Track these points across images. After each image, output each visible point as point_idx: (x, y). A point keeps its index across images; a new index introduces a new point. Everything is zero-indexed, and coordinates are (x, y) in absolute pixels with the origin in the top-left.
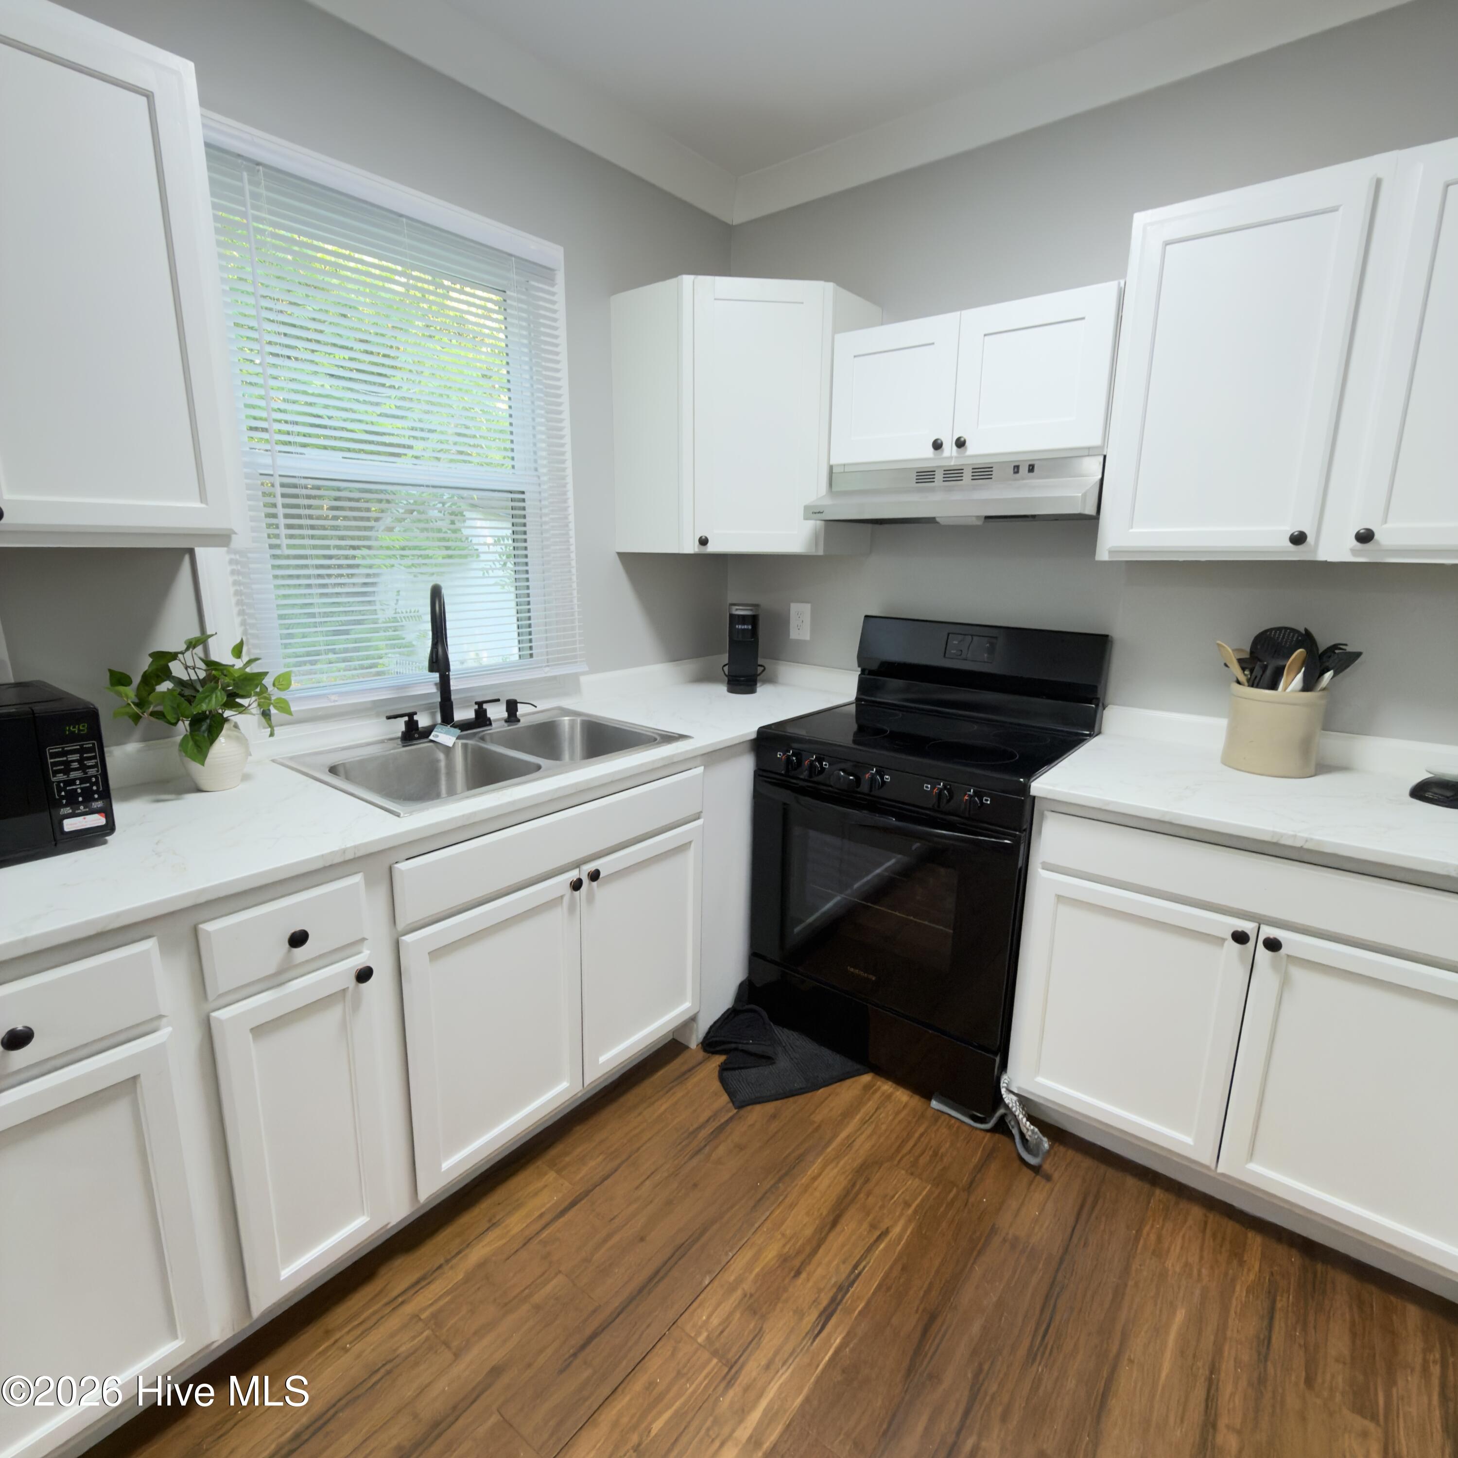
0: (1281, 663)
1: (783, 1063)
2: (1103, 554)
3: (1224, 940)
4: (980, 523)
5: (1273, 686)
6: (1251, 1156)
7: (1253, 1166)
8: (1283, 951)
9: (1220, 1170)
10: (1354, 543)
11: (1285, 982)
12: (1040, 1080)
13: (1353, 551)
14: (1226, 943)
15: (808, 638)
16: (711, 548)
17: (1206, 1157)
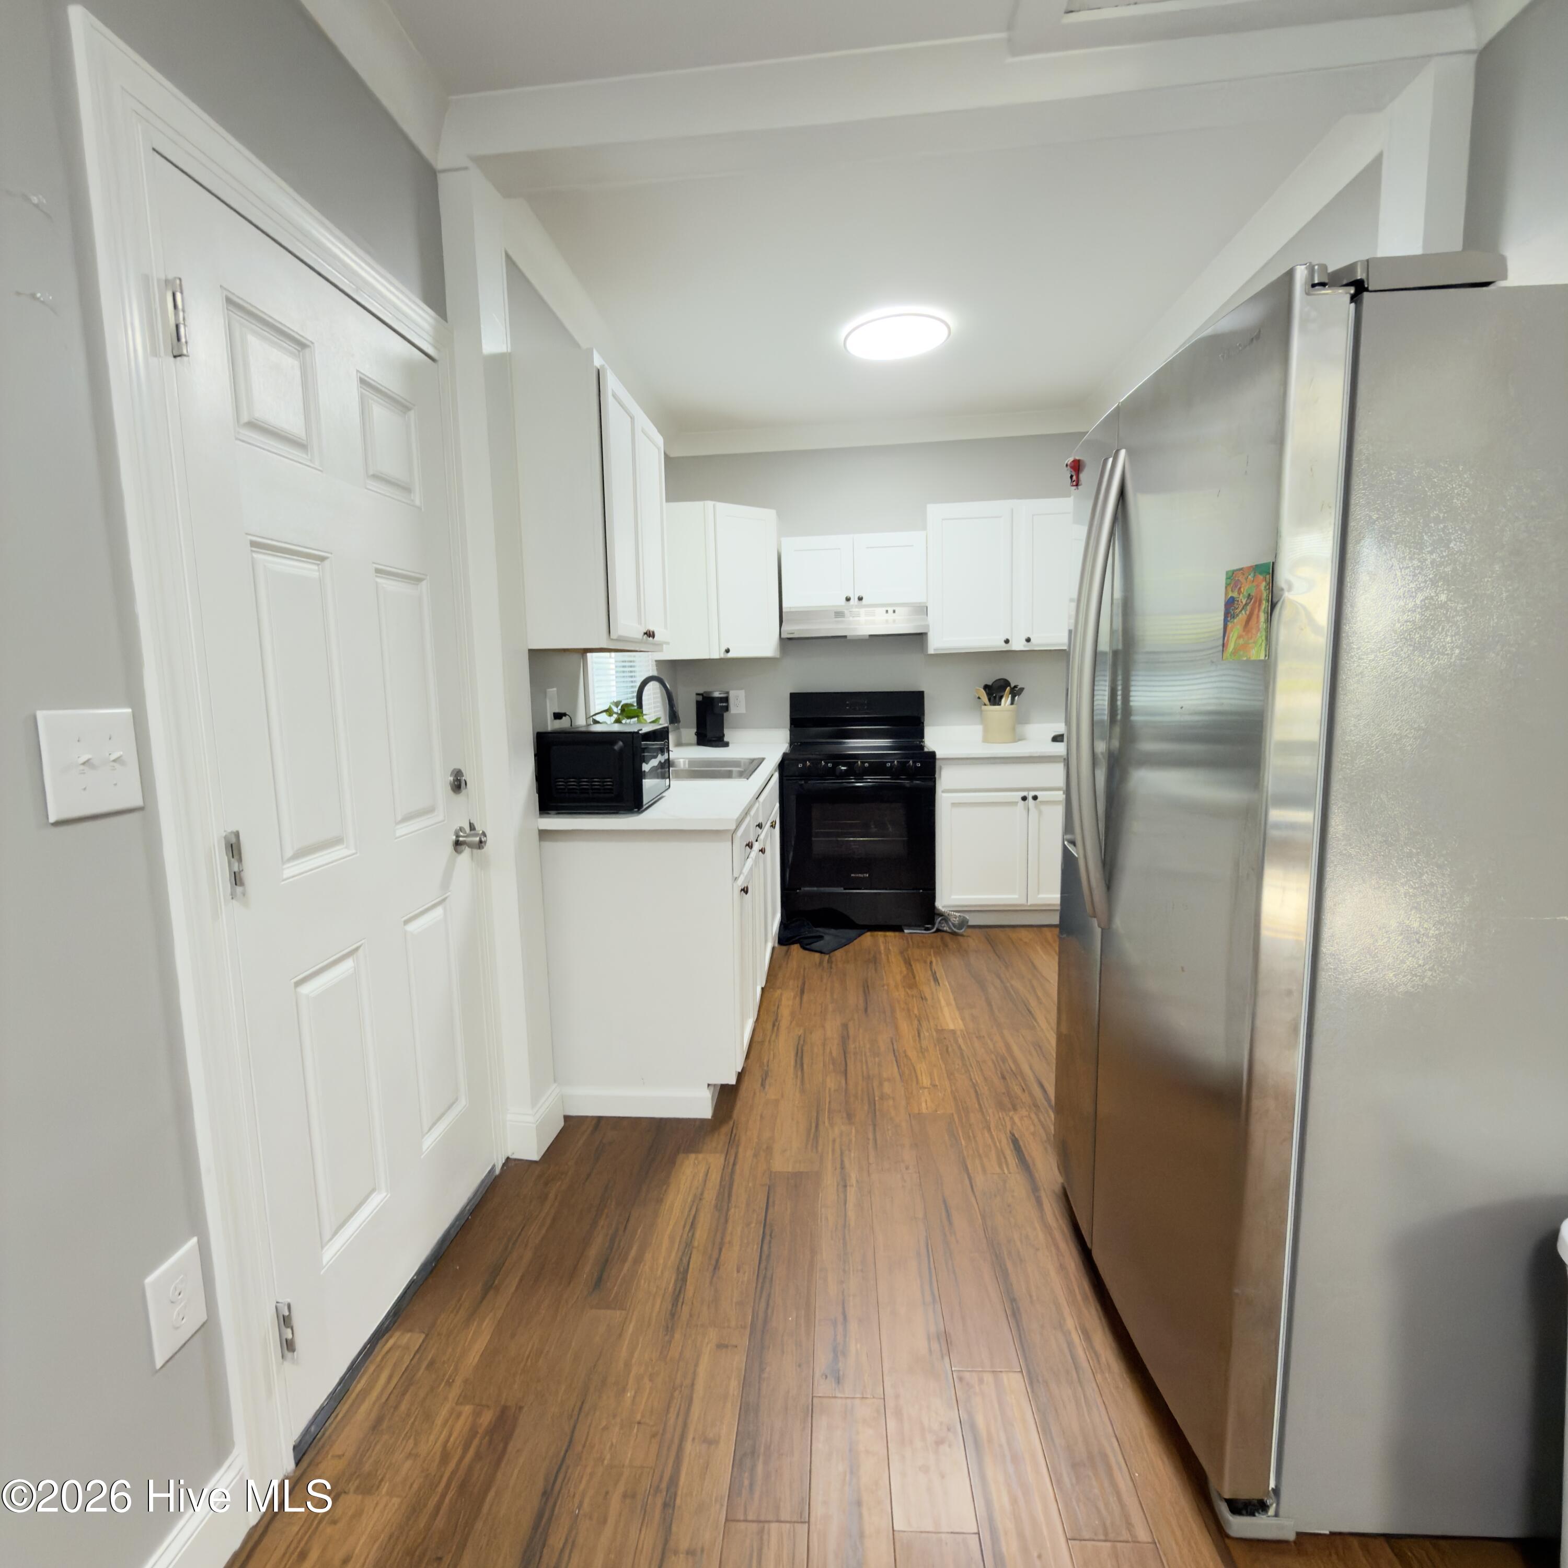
0: (1002, 694)
1: (827, 938)
2: (931, 651)
3: (1017, 802)
4: (868, 637)
5: (999, 704)
6: (1038, 894)
7: (1040, 896)
8: (1038, 800)
9: (1029, 904)
10: (1026, 643)
11: (1040, 813)
12: (954, 897)
13: (1024, 646)
14: (1019, 804)
15: (744, 711)
16: (730, 655)
17: (1023, 901)
